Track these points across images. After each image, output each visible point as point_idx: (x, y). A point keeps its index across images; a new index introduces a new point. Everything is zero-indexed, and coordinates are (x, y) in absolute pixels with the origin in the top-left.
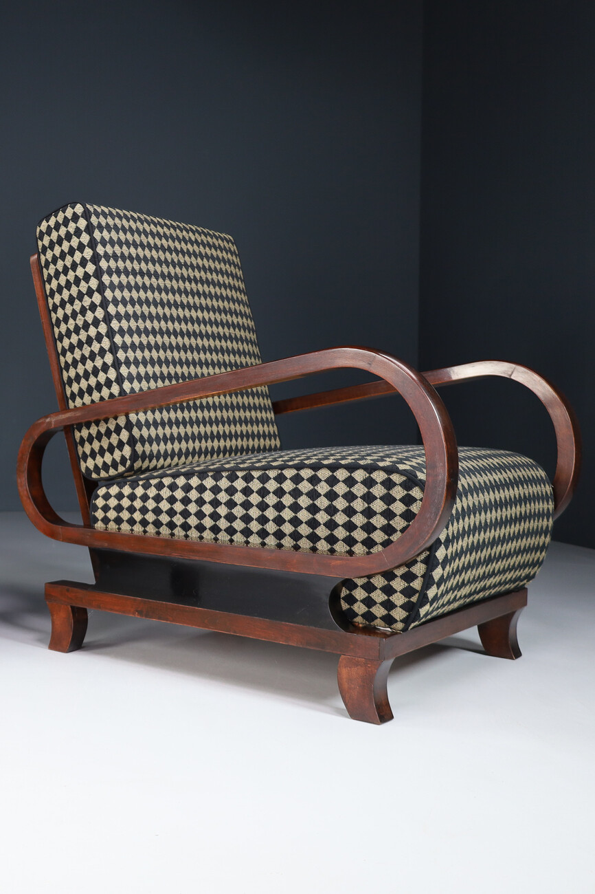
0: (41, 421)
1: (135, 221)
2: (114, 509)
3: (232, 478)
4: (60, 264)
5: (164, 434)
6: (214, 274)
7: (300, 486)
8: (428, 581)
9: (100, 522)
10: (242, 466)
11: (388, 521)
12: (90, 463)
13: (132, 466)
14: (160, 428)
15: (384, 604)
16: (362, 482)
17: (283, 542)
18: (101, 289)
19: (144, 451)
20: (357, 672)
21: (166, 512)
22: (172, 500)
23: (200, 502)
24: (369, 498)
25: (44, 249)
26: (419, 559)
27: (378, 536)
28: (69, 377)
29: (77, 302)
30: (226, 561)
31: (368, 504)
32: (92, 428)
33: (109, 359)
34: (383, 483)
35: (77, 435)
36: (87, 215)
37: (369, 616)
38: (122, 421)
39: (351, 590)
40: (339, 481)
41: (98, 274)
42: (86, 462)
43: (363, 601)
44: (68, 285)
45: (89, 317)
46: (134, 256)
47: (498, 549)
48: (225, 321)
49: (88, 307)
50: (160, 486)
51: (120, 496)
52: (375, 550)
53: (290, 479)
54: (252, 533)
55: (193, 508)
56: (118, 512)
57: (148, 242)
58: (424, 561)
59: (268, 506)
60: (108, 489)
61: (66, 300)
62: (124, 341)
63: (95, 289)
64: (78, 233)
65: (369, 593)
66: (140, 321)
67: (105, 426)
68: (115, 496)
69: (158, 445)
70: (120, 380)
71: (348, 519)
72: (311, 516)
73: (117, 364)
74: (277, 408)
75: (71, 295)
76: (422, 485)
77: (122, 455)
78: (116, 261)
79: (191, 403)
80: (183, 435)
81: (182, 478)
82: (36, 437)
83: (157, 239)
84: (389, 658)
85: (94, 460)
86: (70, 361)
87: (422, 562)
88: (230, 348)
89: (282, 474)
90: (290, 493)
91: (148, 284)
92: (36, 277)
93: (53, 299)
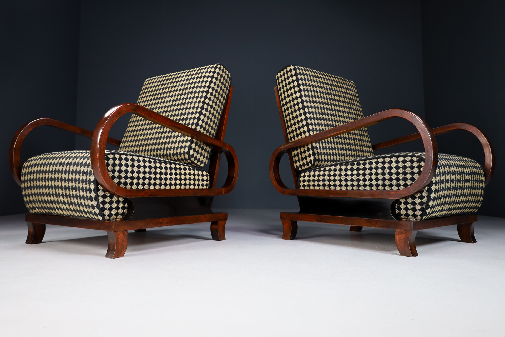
0: (278, 148)
2: (307, 181)
3: (352, 165)
4: (285, 88)
5: (327, 152)
7: (378, 165)
8: (429, 199)
9: (302, 187)
10: (356, 160)
11: (412, 176)
12: (298, 164)
13: (314, 164)
15: (412, 209)
16: (402, 162)
18: (301, 97)
19: (319, 158)
20: (402, 236)
21: (327, 180)
22: (329, 175)
23: (340, 175)
24: (404, 167)
25: (279, 83)
26: (425, 190)
27: (409, 182)
28: (289, 131)
29: (292, 102)
30: (350, 196)
31: (405, 170)
32: (298, 150)
33: (304, 123)
34: (410, 161)
35: (293, 153)
36: (295, 69)
37: (407, 215)
38: (310, 146)
39: (399, 205)
40: (393, 162)
41: (300, 91)
42: (296, 164)
43: (404, 209)
44: (288, 96)
45: (297, 107)
49: (296, 104)
50: (325, 170)
51: (309, 176)
52: (408, 187)
53: (374, 163)
54: (360, 186)
55: (337, 178)
56: (309, 182)
58: (427, 191)
59: (366, 174)
60: (305, 173)
62: (310, 116)
63: (298, 97)
64: (292, 76)
65: (406, 205)
66: (317, 109)
67: (303, 149)
68: (307, 176)
69: (325, 156)
70: (309, 131)
71: (397, 176)
72: (383, 177)
73: (307, 125)
75: (289, 100)
76: (424, 161)
77: (310, 159)
78: (307, 87)
81: (333, 166)
82: (277, 155)
83: (323, 80)
84: (415, 230)
85: (299, 162)
86: (289, 125)
87: (426, 191)
89: (371, 161)
90: (374, 168)
91: (319, 96)
92: (276, 94)
93: (283, 102)
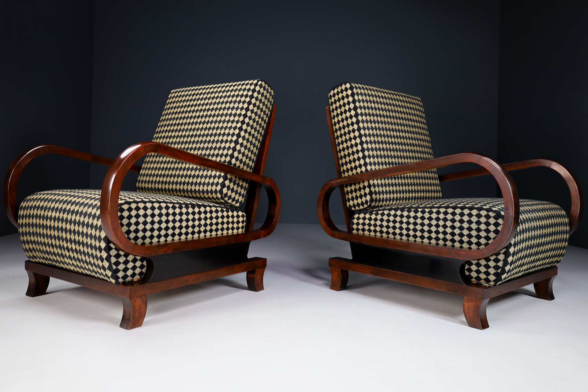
0: (329, 182)
1: (374, 91)
2: (362, 224)
3: (416, 212)
4: (339, 110)
5: (386, 190)
6: (411, 116)
7: (447, 217)
8: (506, 263)
9: (355, 230)
10: (421, 206)
11: (488, 234)
12: (351, 203)
13: (370, 205)
14: (384, 187)
15: (485, 273)
16: (475, 216)
17: (439, 242)
18: (358, 122)
19: (376, 198)
20: (472, 304)
21: (385, 227)
22: (388, 221)
23: (401, 222)
24: (478, 223)
25: (332, 103)
26: (501, 252)
27: (483, 241)
28: (342, 163)
29: (346, 128)
30: (412, 251)
31: (478, 226)
32: (352, 187)
33: (361, 155)
34: (485, 216)
35: (346, 189)
36: (351, 88)
37: (478, 278)
38: (366, 184)
39: (470, 266)
40: (465, 215)
41: (356, 115)
42: (349, 202)
43: (475, 271)
44: (343, 120)
45: (352, 135)
46: (373, 107)
47: (541, 248)
48: (416, 138)
49: (351, 131)
50: (383, 214)
51: (364, 219)
52: (481, 247)
53: (443, 213)
54: (425, 238)
55: (398, 225)
56: (363, 226)
57: (380, 101)
58: (504, 253)
59: (432, 225)
60: (359, 215)
61: (342, 127)
62: (368, 147)
63: (355, 122)
64: (347, 96)
65: (478, 267)
66: (376, 137)
67: (358, 186)
68: (362, 218)
69: (383, 195)
70: (365, 164)
71: (469, 232)
72: (452, 231)
73: (364, 157)
74: (441, 178)
75: (343, 125)
76: (502, 217)
77: (366, 199)
78: (365, 110)
79: (399, 176)
80: (395, 190)
81: (393, 211)
82: (326, 190)
83: (384, 99)
84: (487, 298)
85: (353, 201)
86: (343, 155)
87: (503, 253)
88: (418, 150)
89: (439, 210)
90: (442, 219)
91: (380, 120)
92: (328, 116)
93: (335, 126)
